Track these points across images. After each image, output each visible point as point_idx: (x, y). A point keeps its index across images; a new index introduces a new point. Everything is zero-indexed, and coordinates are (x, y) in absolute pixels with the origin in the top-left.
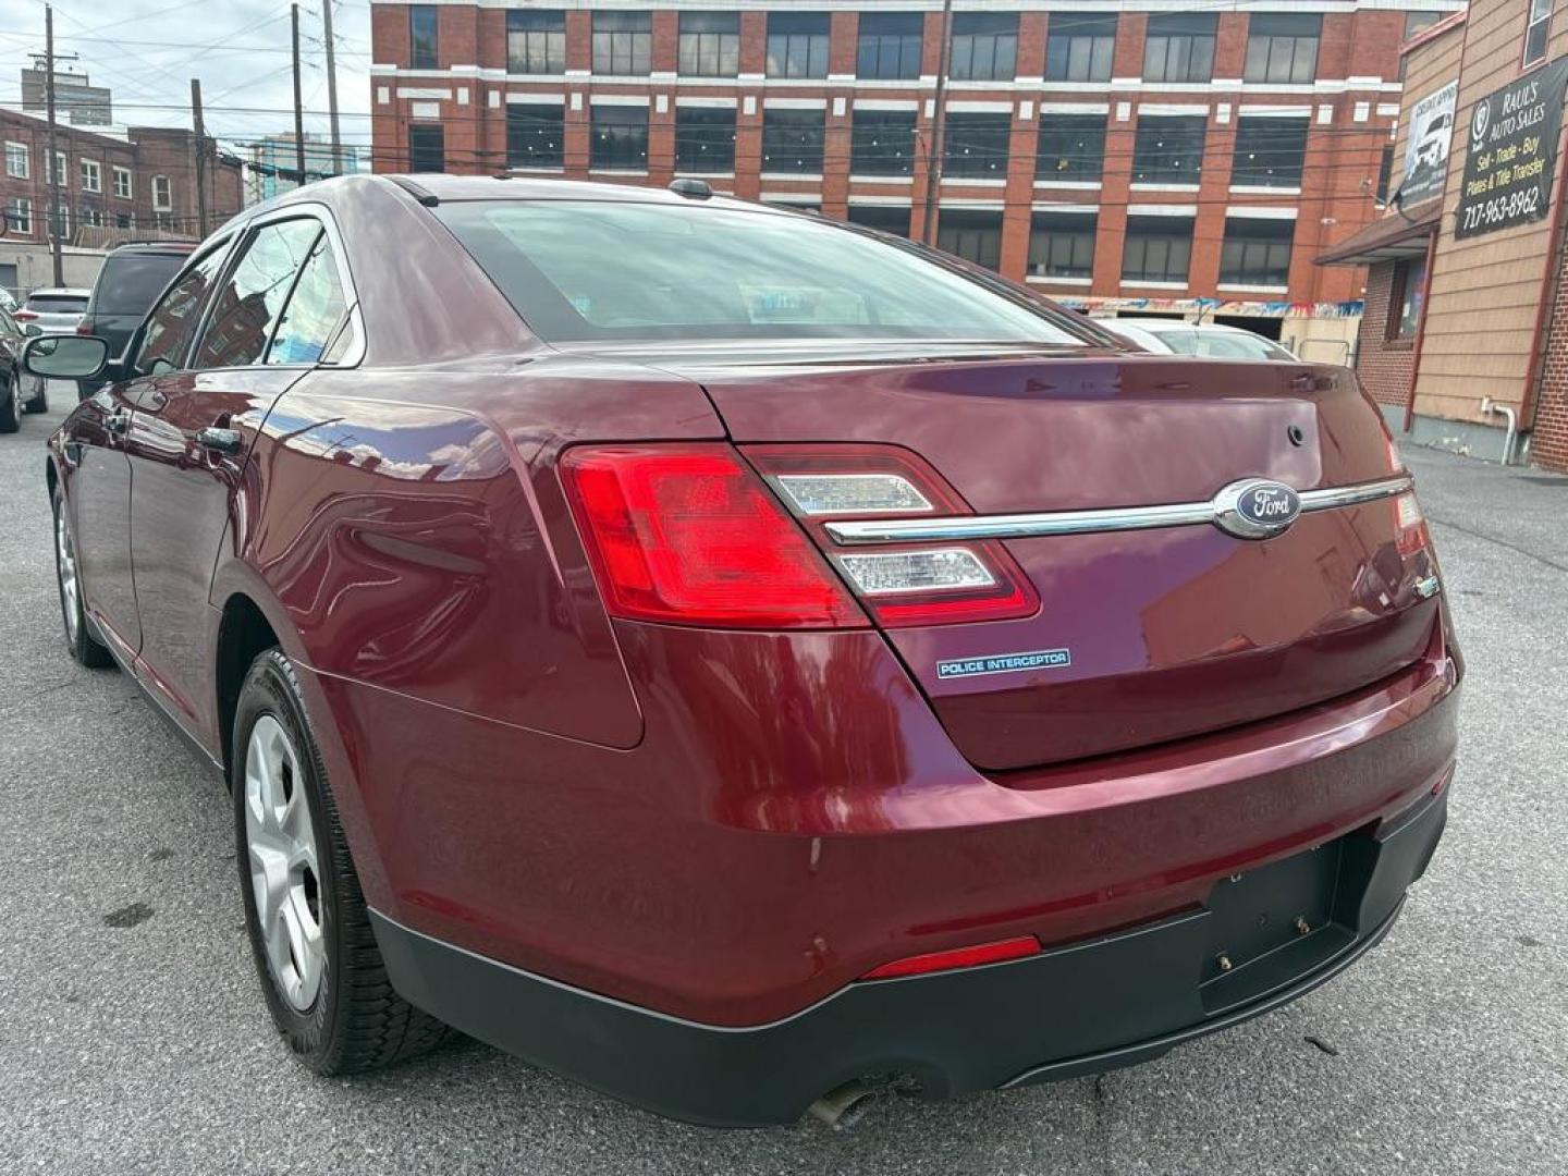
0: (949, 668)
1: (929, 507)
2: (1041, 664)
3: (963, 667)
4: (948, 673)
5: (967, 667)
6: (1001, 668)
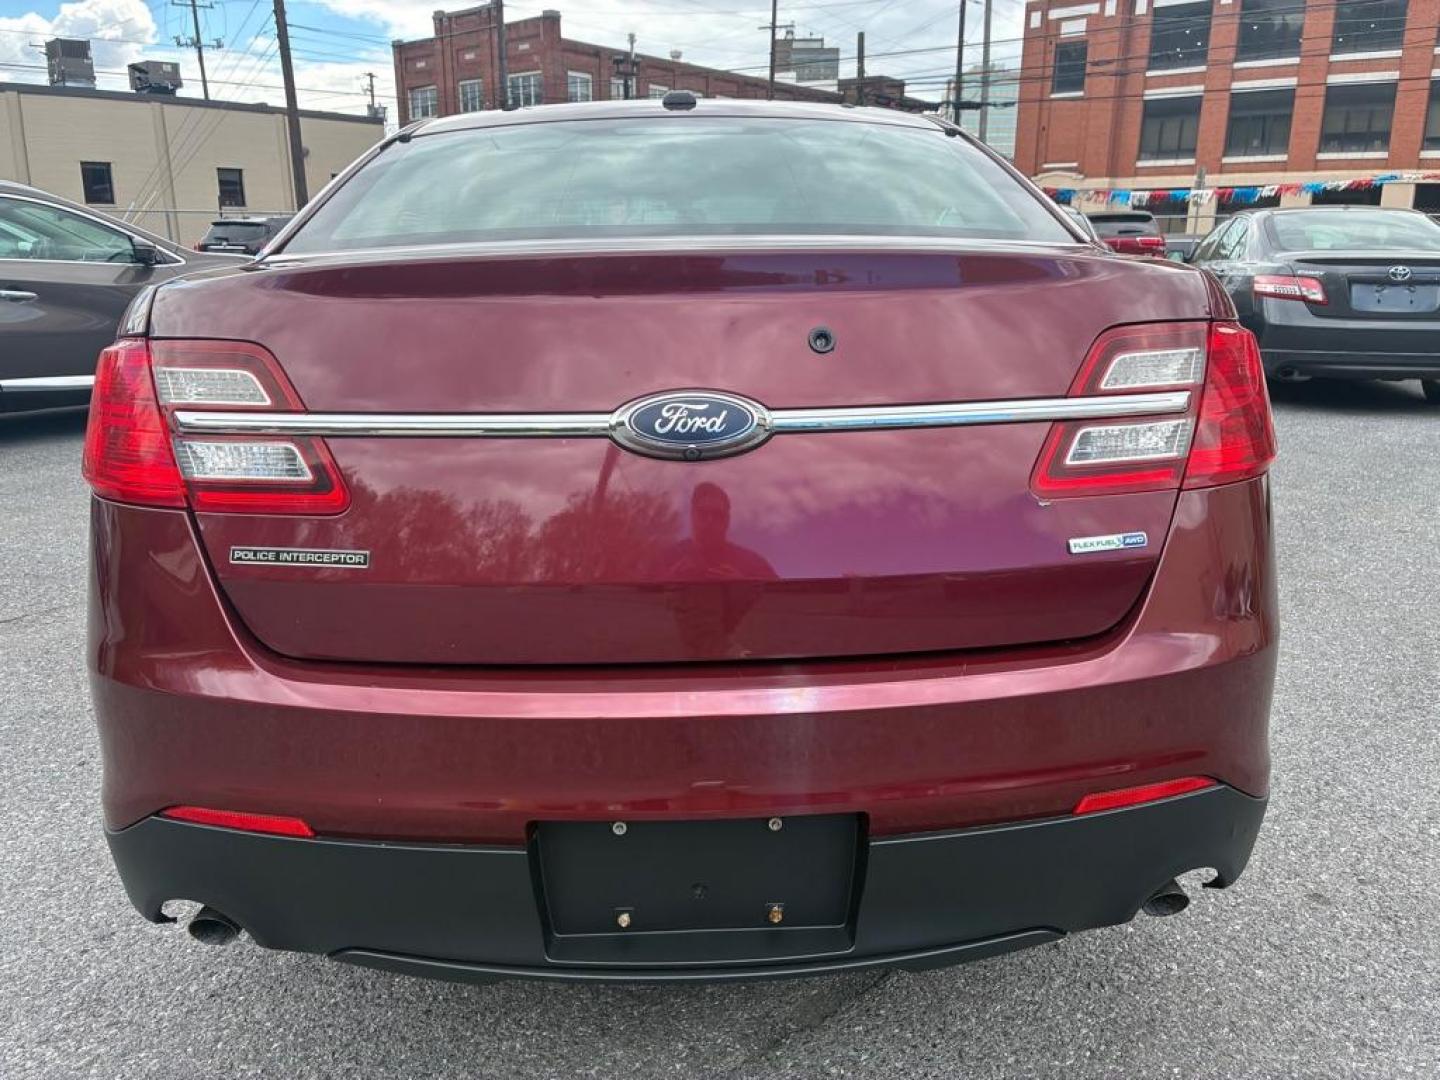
0: (242, 554)
1: (268, 402)
2: (335, 562)
3: (255, 555)
4: (240, 559)
5: (260, 556)
6: (292, 561)
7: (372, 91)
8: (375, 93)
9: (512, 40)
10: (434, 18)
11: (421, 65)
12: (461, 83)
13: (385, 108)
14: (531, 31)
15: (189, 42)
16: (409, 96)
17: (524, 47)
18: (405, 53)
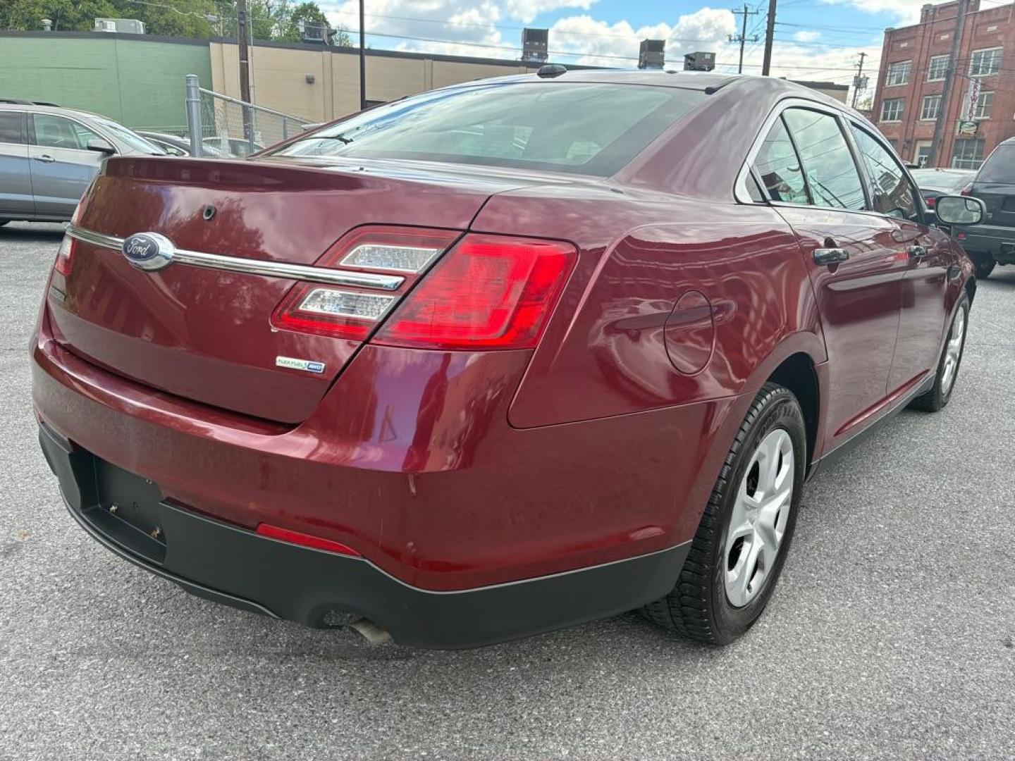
7: (861, 66)
8: (863, 68)
9: (982, 24)
10: (922, 10)
11: (904, 45)
12: (933, 58)
13: (868, 78)
14: (1000, 16)
15: (737, 38)
16: (889, 68)
17: (993, 28)
18: (893, 37)
